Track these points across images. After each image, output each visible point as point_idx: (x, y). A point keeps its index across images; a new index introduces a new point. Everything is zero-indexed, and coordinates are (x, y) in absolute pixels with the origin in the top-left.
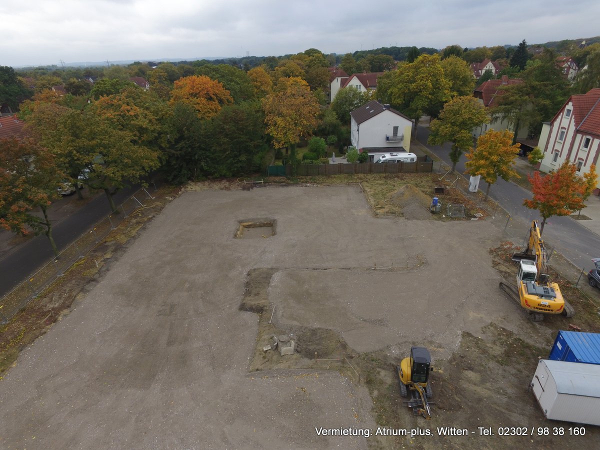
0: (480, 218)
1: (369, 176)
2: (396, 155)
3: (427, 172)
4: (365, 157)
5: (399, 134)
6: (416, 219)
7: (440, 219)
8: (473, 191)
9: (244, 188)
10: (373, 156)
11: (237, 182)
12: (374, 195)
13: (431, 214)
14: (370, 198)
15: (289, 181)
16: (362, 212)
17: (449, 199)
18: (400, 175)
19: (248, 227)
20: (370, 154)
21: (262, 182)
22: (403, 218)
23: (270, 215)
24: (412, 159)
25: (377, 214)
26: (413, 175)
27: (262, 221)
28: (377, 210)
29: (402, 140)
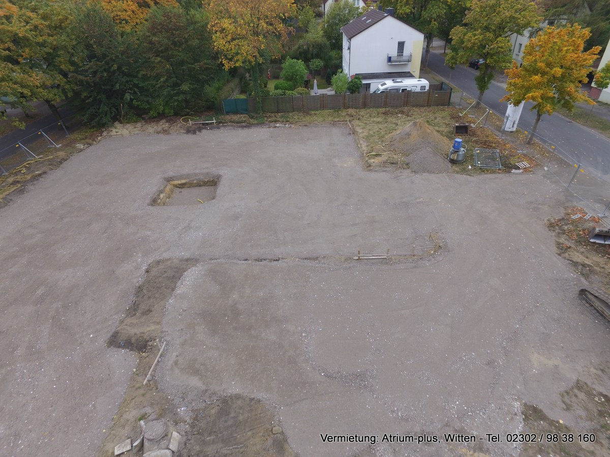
0: (526, 170)
1: (363, 112)
2: (401, 82)
3: (443, 105)
4: (357, 86)
5: (406, 52)
6: (428, 172)
7: (464, 171)
8: (510, 130)
9: (188, 131)
10: (369, 84)
11: (181, 122)
12: (367, 138)
13: (450, 164)
14: (361, 142)
15: (252, 121)
16: (349, 163)
17: (476, 142)
18: (406, 109)
19: (182, 186)
20: (364, 82)
21: (214, 121)
22: (409, 171)
23: (214, 169)
24: (423, 87)
25: (370, 166)
26: (423, 109)
27: (202, 177)
28: (370, 159)
29: (409, 61)
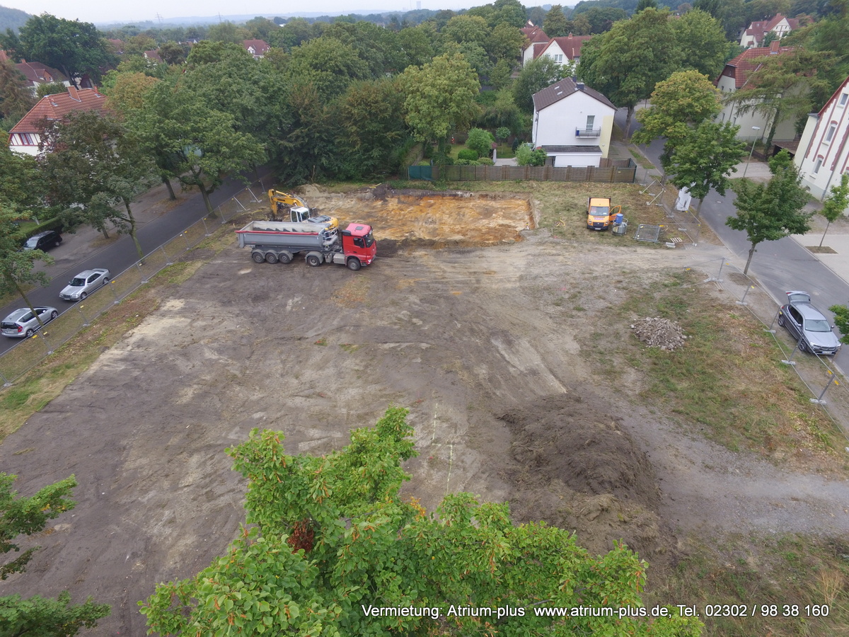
0: (678, 244)
1: (545, 185)
3: (626, 181)
4: (540, 159)
5: (596, 127)
7: (623, 243)
10: (555, 157)
12: (543, 209)
15: (435, 187)
20: (550, 154)
26: (604, 185)
29: (598, 135)
